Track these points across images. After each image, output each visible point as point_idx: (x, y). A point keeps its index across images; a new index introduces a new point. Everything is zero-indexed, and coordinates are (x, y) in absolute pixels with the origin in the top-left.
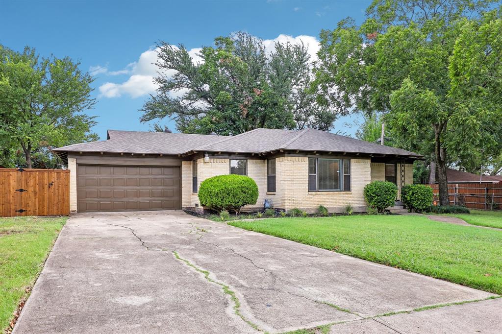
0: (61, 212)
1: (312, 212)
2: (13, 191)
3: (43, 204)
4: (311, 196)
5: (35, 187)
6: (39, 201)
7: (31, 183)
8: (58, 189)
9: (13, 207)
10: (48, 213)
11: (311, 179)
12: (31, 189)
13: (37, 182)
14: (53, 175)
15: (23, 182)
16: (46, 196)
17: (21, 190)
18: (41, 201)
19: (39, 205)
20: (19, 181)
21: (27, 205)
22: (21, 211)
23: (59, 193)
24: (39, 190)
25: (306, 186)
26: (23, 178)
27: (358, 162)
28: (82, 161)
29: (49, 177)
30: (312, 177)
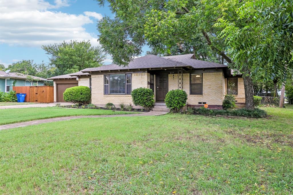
0: (46, 102)
2: (35, 94)
4: (105, 97)
6: (41, 97)
9: (35, 99)
10: (42, 102)
12: (39, 94)
13: (40, 91)
15: (37, 91)
17: (37, 94)
19: (40, 99)
21: (38, 99)
22: (37, 101)
23: (45, 94)
24: (41, 93)
25: (102, 91)
26: (37, 89)
27: (137, 75)
28: (57, 83)
29: (43, 89)
30: (106, 86)
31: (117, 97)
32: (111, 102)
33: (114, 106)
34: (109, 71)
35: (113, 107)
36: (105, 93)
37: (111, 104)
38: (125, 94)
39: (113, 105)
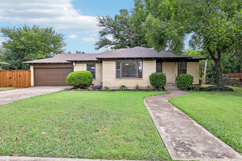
0: (24, 86)
1: (118, 88)
2: (8, 78)
3: (18, 83)
4: (117, 81)
5: (15, 77)
6: (16, 82)
7: (14, 75)
8: (23, 78)
9: (8, 84)
10: (19, 86)
11: (118, 72)
12: (13, 78)
13: (16, 75)
14: (21, 72)
15: (11, 75)
16: (19, 80)
17: (10, 78)
18: (17, 82)
19: (16, 83)
20: (10, 75)
21: (12, 83)
22: (10, 85)
23: (23, 79)
24: (16, 78)
25: (114, 76)
26: (11, 73)
28: (35, 67)
29: (20, 73)
31: (128, 80)
32: (123, 85)
33: (126, 88)
36: (117, 77)
38: (137, 78)
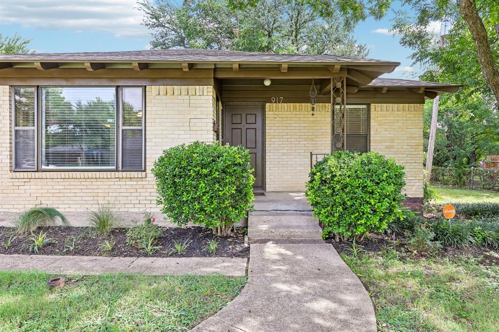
27: (170, 92)
30: (21, 133)
31: (76, 182)
32: (47, 203)
33: (63, 218)
34: (37, 65)
35: (59, 222)
36: (17, 165)
37: (46, 210)
38: (117, 170)
39: (59, 214)
